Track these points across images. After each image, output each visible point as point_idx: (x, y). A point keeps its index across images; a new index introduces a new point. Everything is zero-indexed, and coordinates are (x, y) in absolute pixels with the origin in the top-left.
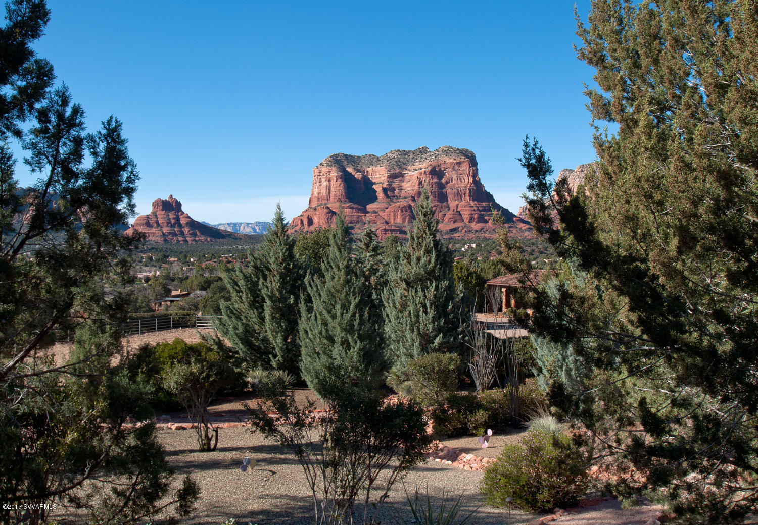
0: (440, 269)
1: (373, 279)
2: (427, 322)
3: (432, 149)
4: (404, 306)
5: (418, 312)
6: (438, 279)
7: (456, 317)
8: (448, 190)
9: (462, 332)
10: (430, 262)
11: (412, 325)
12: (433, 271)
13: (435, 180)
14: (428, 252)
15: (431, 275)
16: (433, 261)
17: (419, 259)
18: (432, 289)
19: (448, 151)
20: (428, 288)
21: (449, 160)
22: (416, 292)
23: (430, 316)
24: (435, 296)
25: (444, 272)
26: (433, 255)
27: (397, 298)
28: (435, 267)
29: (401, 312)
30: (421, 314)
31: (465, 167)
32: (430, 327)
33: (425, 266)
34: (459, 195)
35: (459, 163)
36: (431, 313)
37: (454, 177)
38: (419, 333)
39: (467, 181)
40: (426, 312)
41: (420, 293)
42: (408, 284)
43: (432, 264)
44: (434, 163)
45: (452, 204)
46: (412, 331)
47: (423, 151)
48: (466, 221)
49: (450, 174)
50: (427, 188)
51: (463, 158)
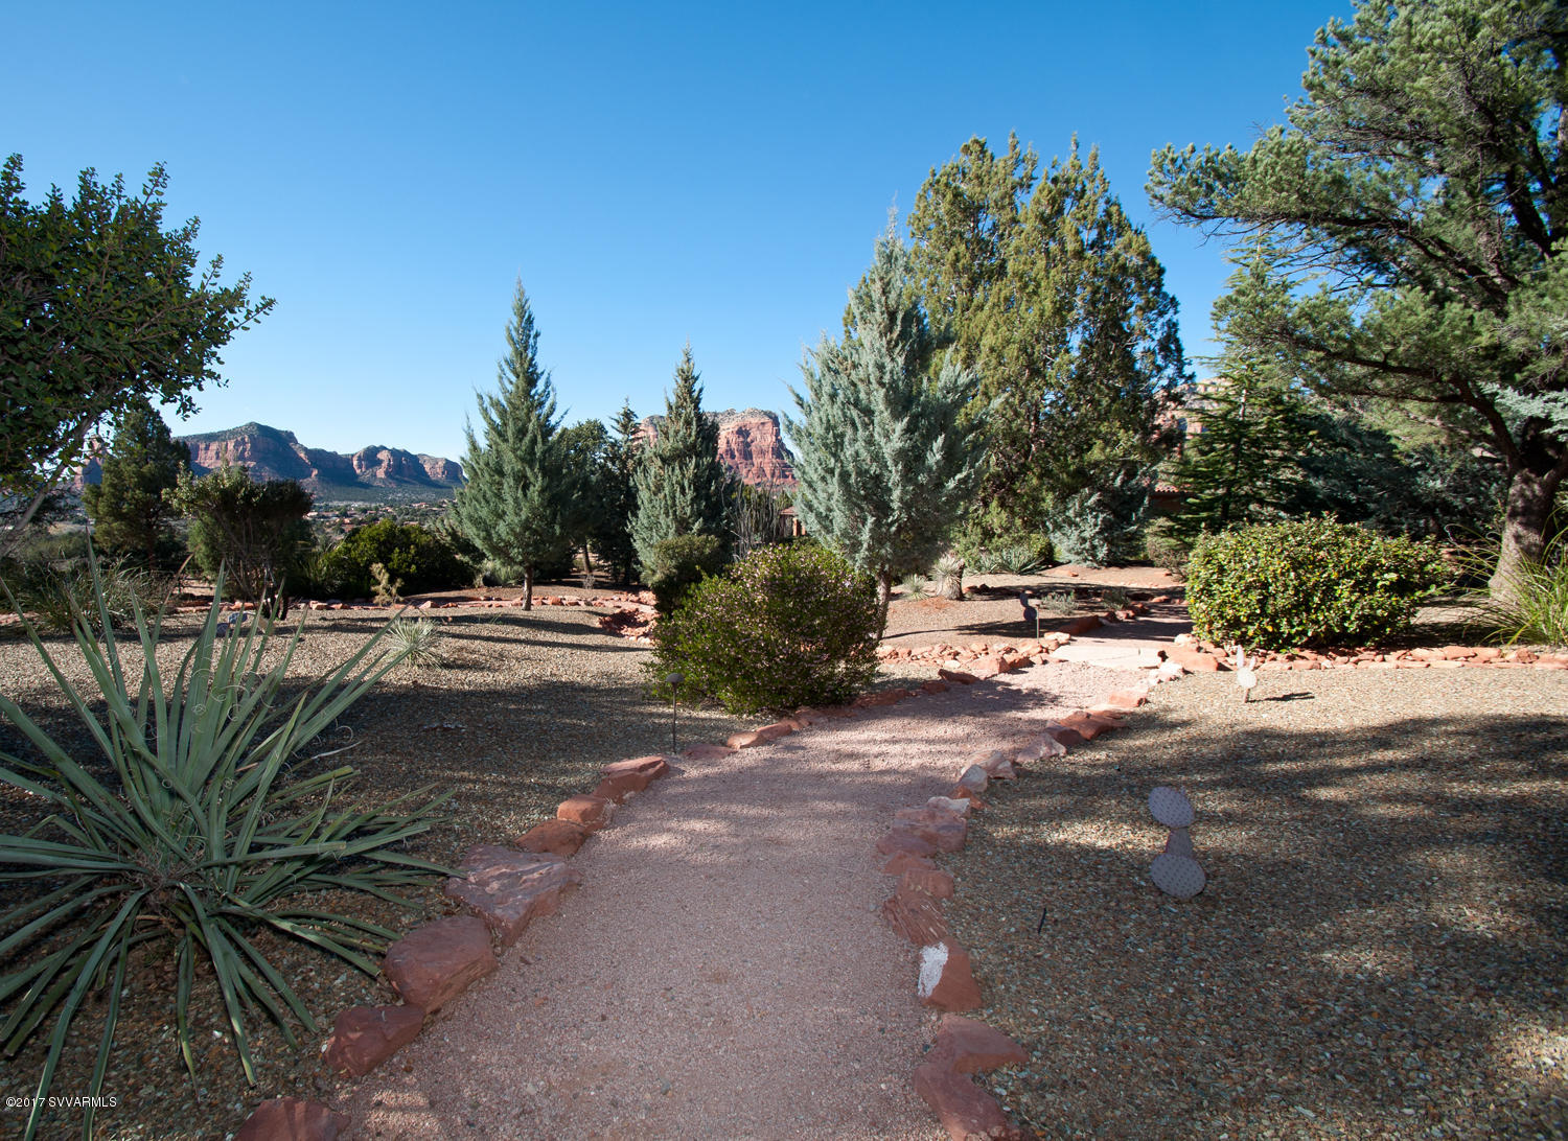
0: (702, 442)
1: (630, 463)
2: (684, 503)
3: (738, 411)
4: (659, 488)
5: (674, 492)
6: (699, 455)
7: (719, 501)
8: (753, 448)
9: (727, 517)
10: (690, 435)
11: (666, 509)
12: (694, 445)
13: (741, 439)
14: (688, 423)
15: (690, 450)
16: (693, 433)
17: (677, 432)
18: (692, 466)
19: (753, 413)
20: (687, 465)
21: (755, 421)
22: (673, 470)
23: (689, 497)
24: (695, 475)
25: (707, 448)
26: (694, 427)
27: (651, 480)
28: (695, 441)
29: (655, 494)
30: (678, 494)
31: (769, 427)
32: (688, 510)
33: (684, 440)
34: (762, 452)
35: (763, 424)
36: (690, 494)
37: (759, 437)
38: (675, 517)
39: (770, 440)
40: (683, 492)
41: (677, 471)
42: (664, 460)
43: (693, 438)
44: (741, 424)
45: (756, 460)
46: (667, 515)
47: (731, 413)
48: (769, 476)
49: (754, 433)
50: (734, 446)
51: (766, 419)
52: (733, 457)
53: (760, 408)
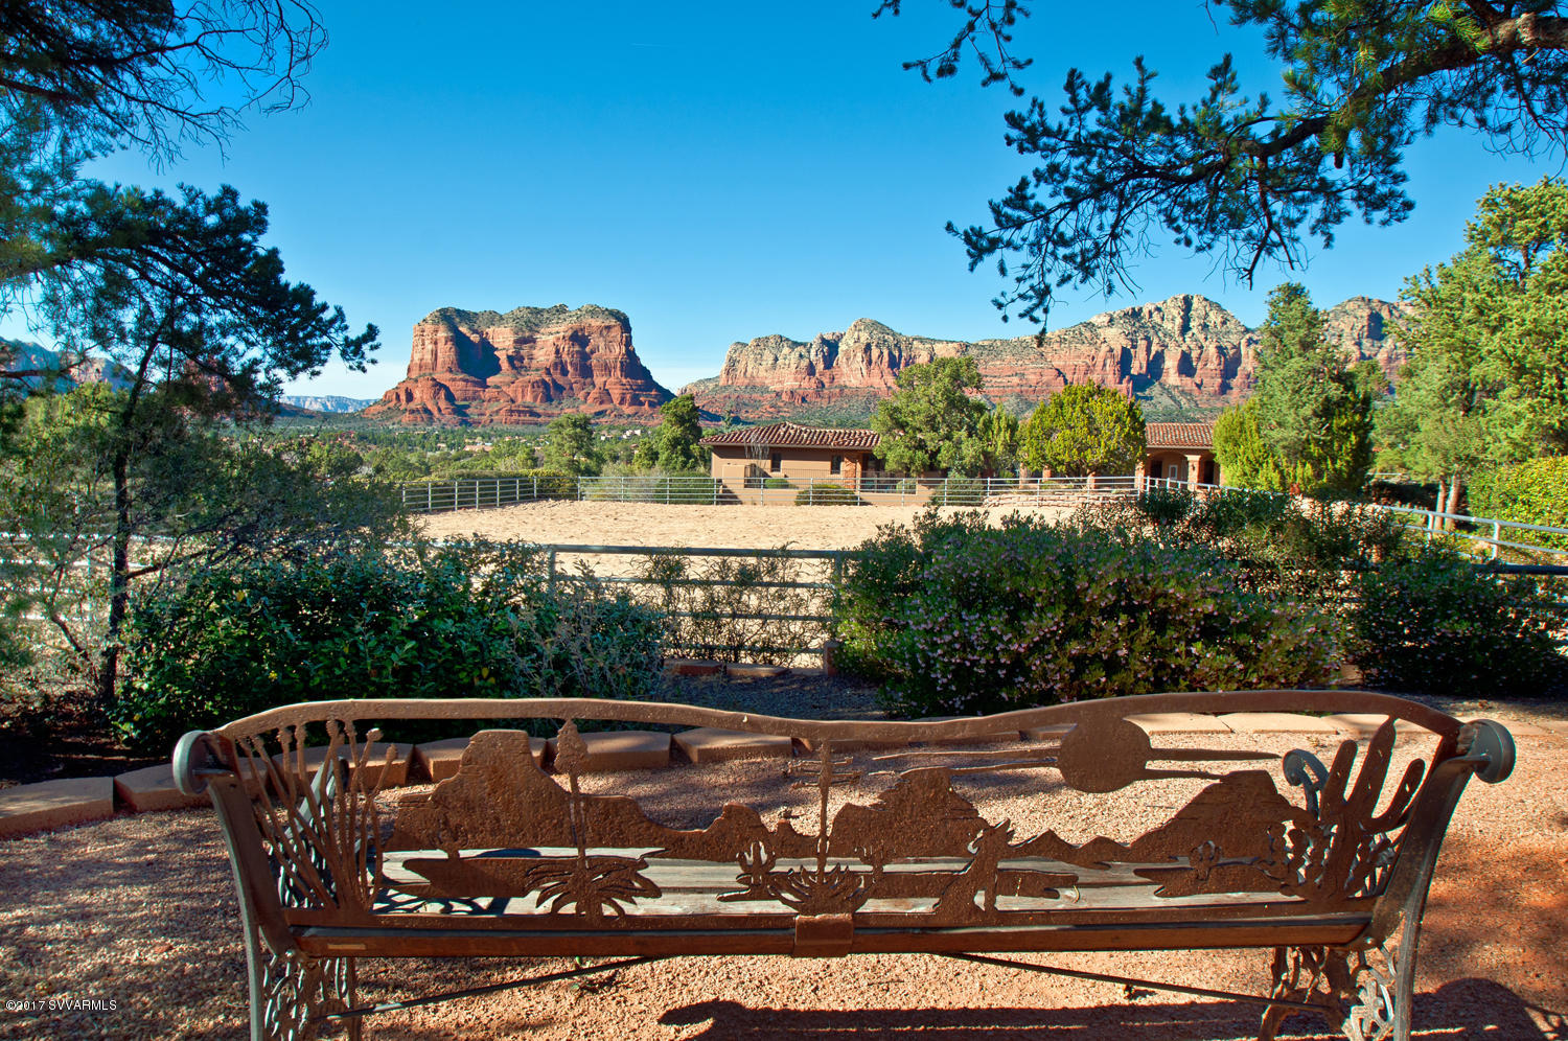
3: (572, 307)
8: (593, 361)
13: (577, 348)
19: (594, 311)
21: (596, 323)
31: (616, 333)
34: (607, 369)
35: (608, 328)
37: (602, 345)
39: (618, 351)
44: (576, 326)
45: (599, 380)
47: (561, 310)
48: (616, 402)
49: (596, 341)
50: (566, 358)
51: (613, 322)
52: (565, 372)
53: (604, 305)
